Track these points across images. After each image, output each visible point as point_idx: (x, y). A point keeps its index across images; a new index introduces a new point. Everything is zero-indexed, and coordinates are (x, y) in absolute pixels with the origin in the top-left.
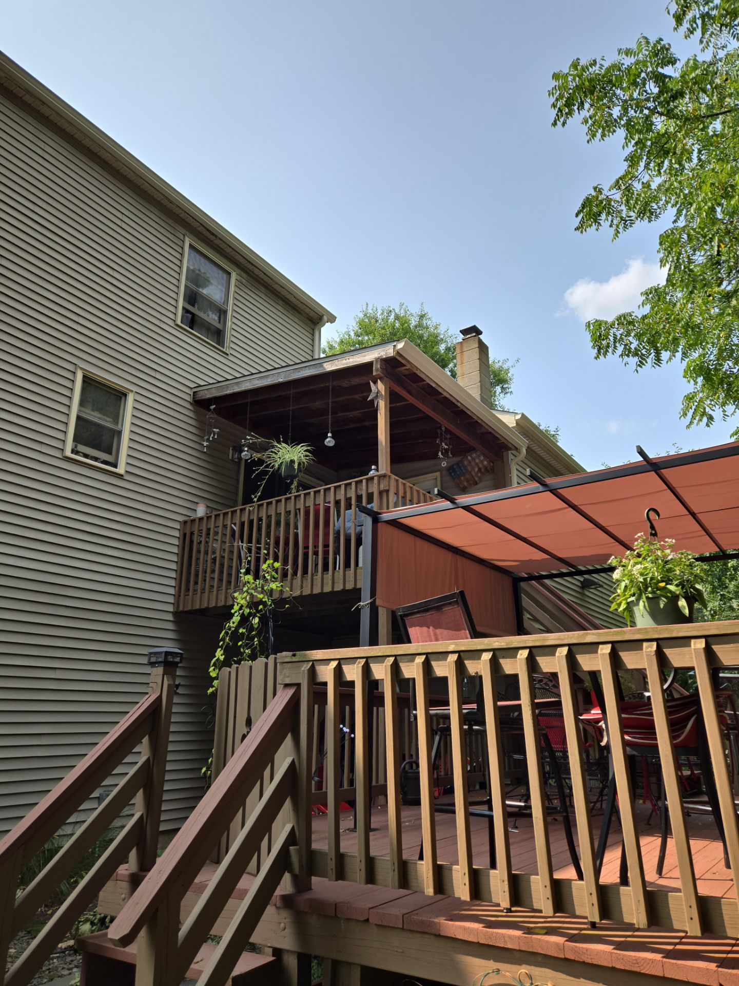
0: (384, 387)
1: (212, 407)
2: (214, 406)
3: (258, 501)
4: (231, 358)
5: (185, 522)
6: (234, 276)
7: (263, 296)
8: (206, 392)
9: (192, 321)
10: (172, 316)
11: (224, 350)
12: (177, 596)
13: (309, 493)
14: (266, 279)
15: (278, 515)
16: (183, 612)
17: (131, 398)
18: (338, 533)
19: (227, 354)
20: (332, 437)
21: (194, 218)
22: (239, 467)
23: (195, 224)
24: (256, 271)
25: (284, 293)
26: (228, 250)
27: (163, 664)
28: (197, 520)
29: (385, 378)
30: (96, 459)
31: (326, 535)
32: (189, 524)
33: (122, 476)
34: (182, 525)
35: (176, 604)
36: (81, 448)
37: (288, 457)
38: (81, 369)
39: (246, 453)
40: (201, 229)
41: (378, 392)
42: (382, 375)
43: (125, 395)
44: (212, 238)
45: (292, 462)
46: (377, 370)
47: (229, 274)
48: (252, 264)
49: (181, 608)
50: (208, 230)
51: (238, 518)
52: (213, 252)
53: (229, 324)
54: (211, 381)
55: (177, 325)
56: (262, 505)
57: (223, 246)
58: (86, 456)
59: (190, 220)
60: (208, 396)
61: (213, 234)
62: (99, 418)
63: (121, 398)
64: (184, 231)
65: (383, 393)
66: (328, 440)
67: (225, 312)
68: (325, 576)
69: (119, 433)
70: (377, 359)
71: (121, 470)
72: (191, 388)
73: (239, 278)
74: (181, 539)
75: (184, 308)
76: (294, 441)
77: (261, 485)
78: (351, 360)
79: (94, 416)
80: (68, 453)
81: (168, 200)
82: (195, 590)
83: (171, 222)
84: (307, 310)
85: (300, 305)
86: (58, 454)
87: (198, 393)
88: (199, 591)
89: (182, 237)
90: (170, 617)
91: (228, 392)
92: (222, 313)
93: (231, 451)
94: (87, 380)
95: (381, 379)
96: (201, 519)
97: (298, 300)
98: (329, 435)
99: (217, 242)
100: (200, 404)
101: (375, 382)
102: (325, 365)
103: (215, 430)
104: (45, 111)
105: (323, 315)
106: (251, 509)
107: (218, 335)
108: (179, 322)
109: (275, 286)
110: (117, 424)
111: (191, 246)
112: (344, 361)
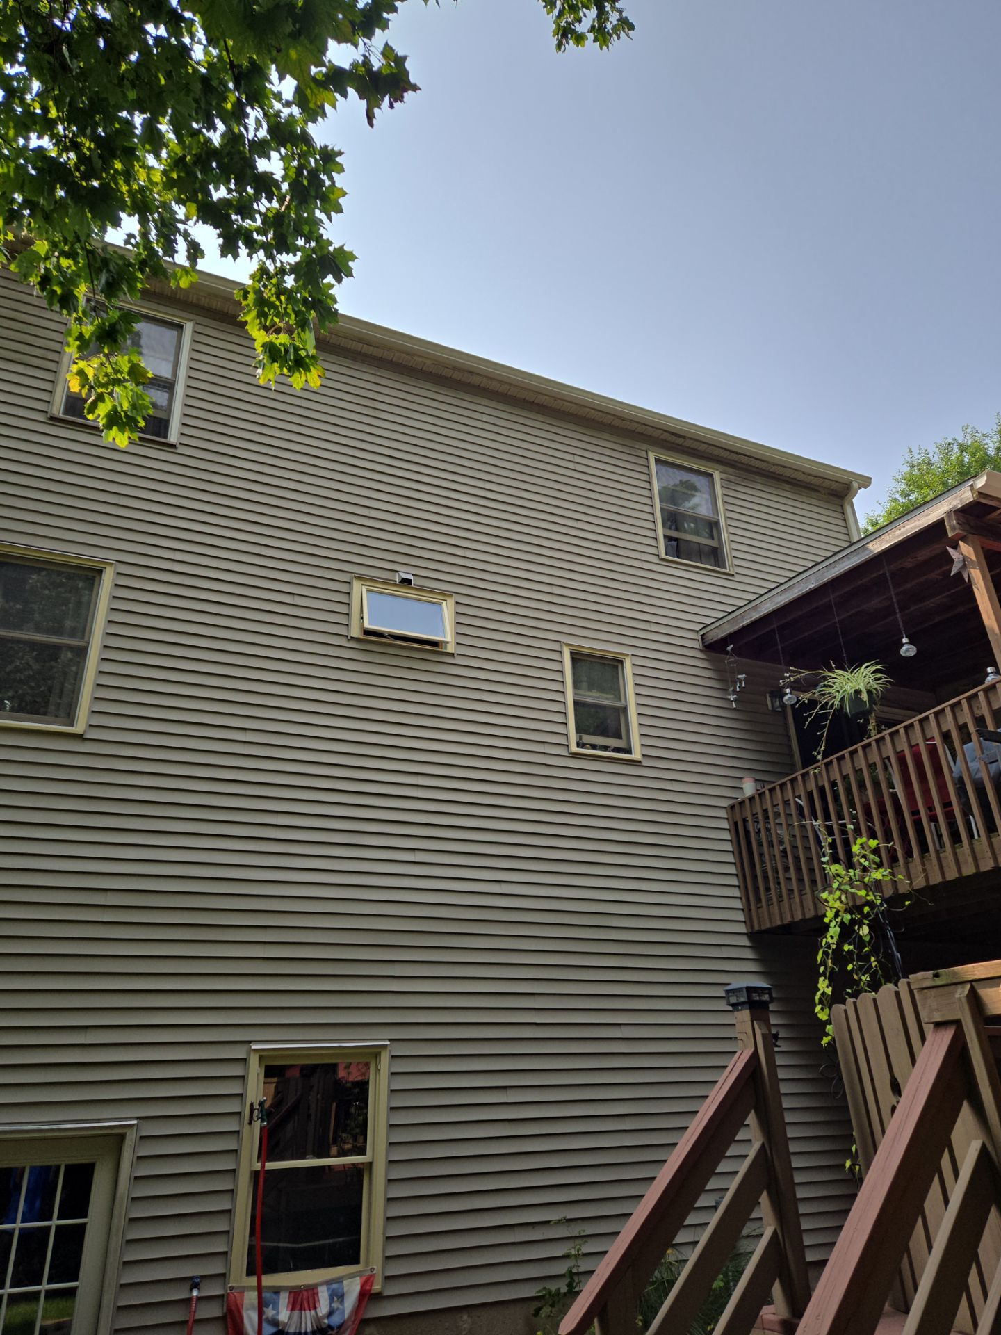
0: (971, 549)
1: (729, 648)
2: (732, 646)
3: (823, 759)
4: (738, 578)
5: (732, 807)
6: (717, 476)
7: (760, 487)
8: (716, 631)
9: (678, 548)
10: (654, 551)
11: (727, 571)
12: (747, 910)
13: (897, 731)
14: (758, 464)
15: (858, 772)
16: (761, 932)
17: (628, 663)
18: (960, 784)
19: (733, 575)
20: (910, 643)
21: (653, 427)
22: (785, 718)
23: (656, 433)
24: (745, 460)
25: (787, 473)
26: (703, 447)
27: (747, 1006)
28: (747, 801)
29: (970, 536)
30: (605, 748)
31: (942, 788)
32: (737, 808)
33: (640, 762)
34: (729, 810)
35: (749, 921)
36: (588, 739)
37: (849, 688)
38: (567, 645)
39: (789, 696)
40: (665, 436)
41: (965, 558)
42: (964, 533)
43: (621, 662)
44: (680, 441)
45: (858, 692)
46: (953, 528)
47: (711, 475)
48: (737, 453)
49: (756, 928)
50: (673, 434)
51: (802, 788)
52: (685, 457)
53: (725, 536)
54: (720, 615)
55: (662, 559)
56: (831, 762)
57: (695, 445)
58: (594, 747)
59: (650, 431)
60: (721, 635)
61: (680, 436)
62: (598, 698)
63: (617, 667)
64: (645, 447)
65: (974, 558)
66: (904, 648)
67: (717, 523)
68: (958, 850)
69: (625, 709)
70: (948, 513)
71: (636, 755)
72: (697, 631)
73: (724, 476)
74: (733, 831)
75: (665, 536)
76: (852, 662)
77: (822, 735)
78: (908, 527)
79: (594, 697)
80: (574, 748)
81: (620, 418)
82: (769, 900)
83: (627, 442)
84: (827, 483)
85: (814, 481)
86: (563, 751)
87: (708, 635)
88: (775, 900)
89: (644, 454)
90: (745, 941)
91: (746, 622)
92: (712, 526)
93: (768, 699)
94: (577, 658)
95: (964, 539)
96: (751, 799)
97: (809, 475)
98: (905, 640)
99: (688, 443)
100: (713, 648)
101: (955, 547)
102: (870, 546)
103: (740, 676)
104: (475, 380)
105: (851, 482)
106: (817, 771)
107: (715, 556)
108: (663, 555)
109: (773, 469)
110: (620, 699)
111: (657, 461)
112: (898, 532)
